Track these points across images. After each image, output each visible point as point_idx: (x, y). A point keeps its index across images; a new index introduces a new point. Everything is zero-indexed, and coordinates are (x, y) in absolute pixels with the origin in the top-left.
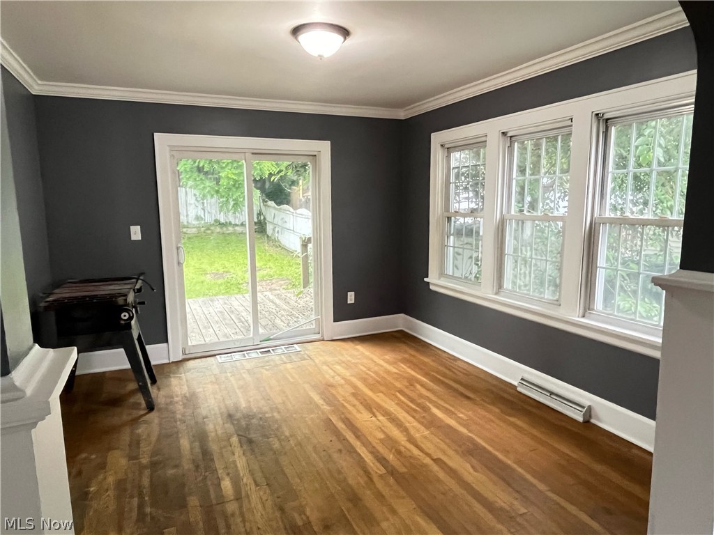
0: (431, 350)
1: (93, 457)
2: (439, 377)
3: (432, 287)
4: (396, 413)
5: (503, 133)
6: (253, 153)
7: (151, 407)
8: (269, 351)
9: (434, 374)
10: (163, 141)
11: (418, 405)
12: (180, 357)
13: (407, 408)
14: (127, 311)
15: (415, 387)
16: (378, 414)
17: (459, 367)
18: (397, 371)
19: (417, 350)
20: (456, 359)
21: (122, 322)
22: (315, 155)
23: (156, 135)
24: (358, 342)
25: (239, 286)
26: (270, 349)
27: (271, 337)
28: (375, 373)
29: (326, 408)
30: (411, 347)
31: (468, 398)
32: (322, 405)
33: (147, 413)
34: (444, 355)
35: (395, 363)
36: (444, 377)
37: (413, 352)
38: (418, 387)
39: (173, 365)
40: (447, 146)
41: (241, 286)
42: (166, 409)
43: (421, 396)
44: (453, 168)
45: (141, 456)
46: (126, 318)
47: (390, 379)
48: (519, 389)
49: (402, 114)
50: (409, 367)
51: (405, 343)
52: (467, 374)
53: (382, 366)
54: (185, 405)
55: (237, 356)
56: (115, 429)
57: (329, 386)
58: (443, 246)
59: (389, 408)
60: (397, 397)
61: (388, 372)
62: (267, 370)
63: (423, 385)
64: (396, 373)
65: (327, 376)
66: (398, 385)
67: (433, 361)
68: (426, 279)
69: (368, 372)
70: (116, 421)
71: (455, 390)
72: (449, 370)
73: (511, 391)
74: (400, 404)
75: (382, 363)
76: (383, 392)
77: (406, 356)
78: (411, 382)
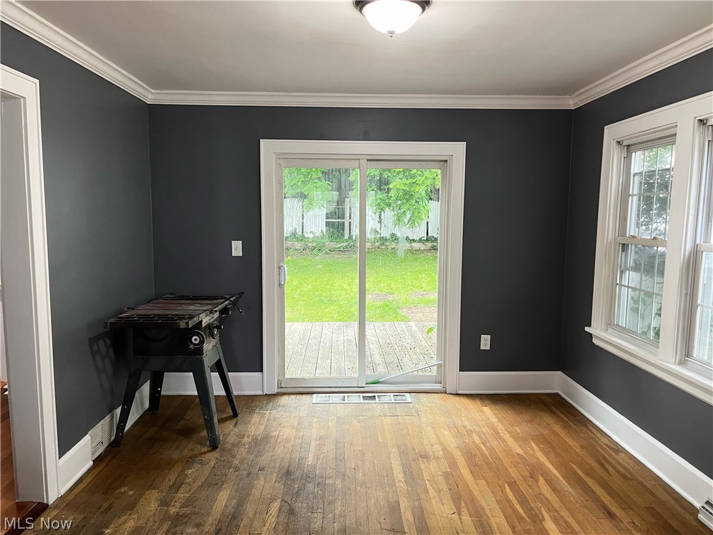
0: (587, 428)
1: (131, 493)
2: (580, 472)
3: (594, 341)
4: (490, 516)
5: (701, 120)
6: (368, 160)
7: (214, 446)
8: (375, 396)
9: (575, 467)
10: (269, 149)
11: (529, 510)
12: (275, 390)
13: (509, 509)
14: (198, 334)
15: (537, 481)
16: (464, 510)
17: (619, 463)
18: (520, 452)
19: (566, 427)
20: (618, 449)
21: (191, 346)
22: (446, 161)
23: (262, 142)
24: (487, 402)
25: (398, 310)
26: (376, 395)
27: (381, 380)
28: (491, 450)
29: (402, 486)
30: (559, 419)
31: (611, 515)
32: (399, 481)
33: (208, 452)
34: (604, 440)
35: (525, 440)
36: (587, 474)
37: (557, 428)
38: (542, 481)
39: (266, 398)
40: (625, 143)
41: (400, 312)
42: (230, 450)
43: (539, 496)
44: (635, 175)
45: (172, 504)
46: (196, 342)
47: (506, 461)
48: (700, 516)
49: (571, 103)
50: (541, 449)
51: (552, 412)
52: (626, 477)
53: (504, 441)
54: (250, 450)
55: (336, 398)
56: (170, 465)
57: (422, 456)
58: (613, 285)
59: (484, 505)
60: (503, 492)
61: (508, 451)
62: (359, 422)
63: (549, 482)
64: (519, 455)
65: (426, 442)
66: (513, 473)
67: (582, 447)
68: (587, 329)
69: (482, 446)
70: (176, 455)
71: (597, 499)
72: (602, 465)
73: (688, 516)
74: (504, 503)
75: (507, 436)
76: (486, 480)
77: (546, 432)
78: (535, 471)
